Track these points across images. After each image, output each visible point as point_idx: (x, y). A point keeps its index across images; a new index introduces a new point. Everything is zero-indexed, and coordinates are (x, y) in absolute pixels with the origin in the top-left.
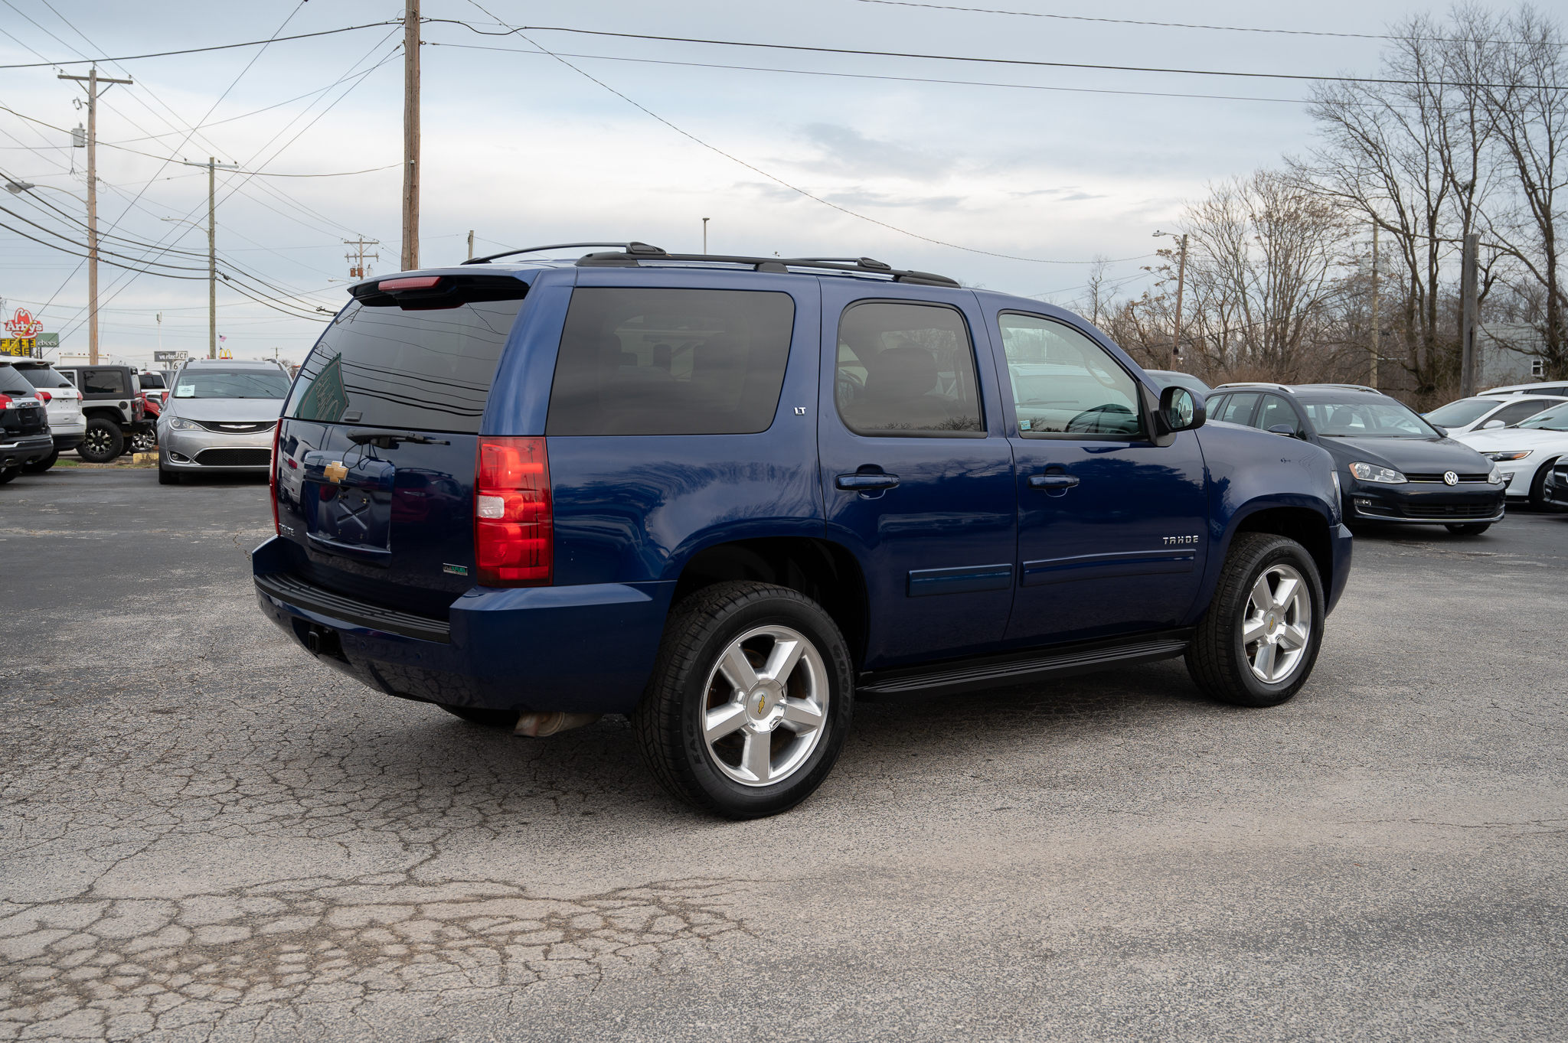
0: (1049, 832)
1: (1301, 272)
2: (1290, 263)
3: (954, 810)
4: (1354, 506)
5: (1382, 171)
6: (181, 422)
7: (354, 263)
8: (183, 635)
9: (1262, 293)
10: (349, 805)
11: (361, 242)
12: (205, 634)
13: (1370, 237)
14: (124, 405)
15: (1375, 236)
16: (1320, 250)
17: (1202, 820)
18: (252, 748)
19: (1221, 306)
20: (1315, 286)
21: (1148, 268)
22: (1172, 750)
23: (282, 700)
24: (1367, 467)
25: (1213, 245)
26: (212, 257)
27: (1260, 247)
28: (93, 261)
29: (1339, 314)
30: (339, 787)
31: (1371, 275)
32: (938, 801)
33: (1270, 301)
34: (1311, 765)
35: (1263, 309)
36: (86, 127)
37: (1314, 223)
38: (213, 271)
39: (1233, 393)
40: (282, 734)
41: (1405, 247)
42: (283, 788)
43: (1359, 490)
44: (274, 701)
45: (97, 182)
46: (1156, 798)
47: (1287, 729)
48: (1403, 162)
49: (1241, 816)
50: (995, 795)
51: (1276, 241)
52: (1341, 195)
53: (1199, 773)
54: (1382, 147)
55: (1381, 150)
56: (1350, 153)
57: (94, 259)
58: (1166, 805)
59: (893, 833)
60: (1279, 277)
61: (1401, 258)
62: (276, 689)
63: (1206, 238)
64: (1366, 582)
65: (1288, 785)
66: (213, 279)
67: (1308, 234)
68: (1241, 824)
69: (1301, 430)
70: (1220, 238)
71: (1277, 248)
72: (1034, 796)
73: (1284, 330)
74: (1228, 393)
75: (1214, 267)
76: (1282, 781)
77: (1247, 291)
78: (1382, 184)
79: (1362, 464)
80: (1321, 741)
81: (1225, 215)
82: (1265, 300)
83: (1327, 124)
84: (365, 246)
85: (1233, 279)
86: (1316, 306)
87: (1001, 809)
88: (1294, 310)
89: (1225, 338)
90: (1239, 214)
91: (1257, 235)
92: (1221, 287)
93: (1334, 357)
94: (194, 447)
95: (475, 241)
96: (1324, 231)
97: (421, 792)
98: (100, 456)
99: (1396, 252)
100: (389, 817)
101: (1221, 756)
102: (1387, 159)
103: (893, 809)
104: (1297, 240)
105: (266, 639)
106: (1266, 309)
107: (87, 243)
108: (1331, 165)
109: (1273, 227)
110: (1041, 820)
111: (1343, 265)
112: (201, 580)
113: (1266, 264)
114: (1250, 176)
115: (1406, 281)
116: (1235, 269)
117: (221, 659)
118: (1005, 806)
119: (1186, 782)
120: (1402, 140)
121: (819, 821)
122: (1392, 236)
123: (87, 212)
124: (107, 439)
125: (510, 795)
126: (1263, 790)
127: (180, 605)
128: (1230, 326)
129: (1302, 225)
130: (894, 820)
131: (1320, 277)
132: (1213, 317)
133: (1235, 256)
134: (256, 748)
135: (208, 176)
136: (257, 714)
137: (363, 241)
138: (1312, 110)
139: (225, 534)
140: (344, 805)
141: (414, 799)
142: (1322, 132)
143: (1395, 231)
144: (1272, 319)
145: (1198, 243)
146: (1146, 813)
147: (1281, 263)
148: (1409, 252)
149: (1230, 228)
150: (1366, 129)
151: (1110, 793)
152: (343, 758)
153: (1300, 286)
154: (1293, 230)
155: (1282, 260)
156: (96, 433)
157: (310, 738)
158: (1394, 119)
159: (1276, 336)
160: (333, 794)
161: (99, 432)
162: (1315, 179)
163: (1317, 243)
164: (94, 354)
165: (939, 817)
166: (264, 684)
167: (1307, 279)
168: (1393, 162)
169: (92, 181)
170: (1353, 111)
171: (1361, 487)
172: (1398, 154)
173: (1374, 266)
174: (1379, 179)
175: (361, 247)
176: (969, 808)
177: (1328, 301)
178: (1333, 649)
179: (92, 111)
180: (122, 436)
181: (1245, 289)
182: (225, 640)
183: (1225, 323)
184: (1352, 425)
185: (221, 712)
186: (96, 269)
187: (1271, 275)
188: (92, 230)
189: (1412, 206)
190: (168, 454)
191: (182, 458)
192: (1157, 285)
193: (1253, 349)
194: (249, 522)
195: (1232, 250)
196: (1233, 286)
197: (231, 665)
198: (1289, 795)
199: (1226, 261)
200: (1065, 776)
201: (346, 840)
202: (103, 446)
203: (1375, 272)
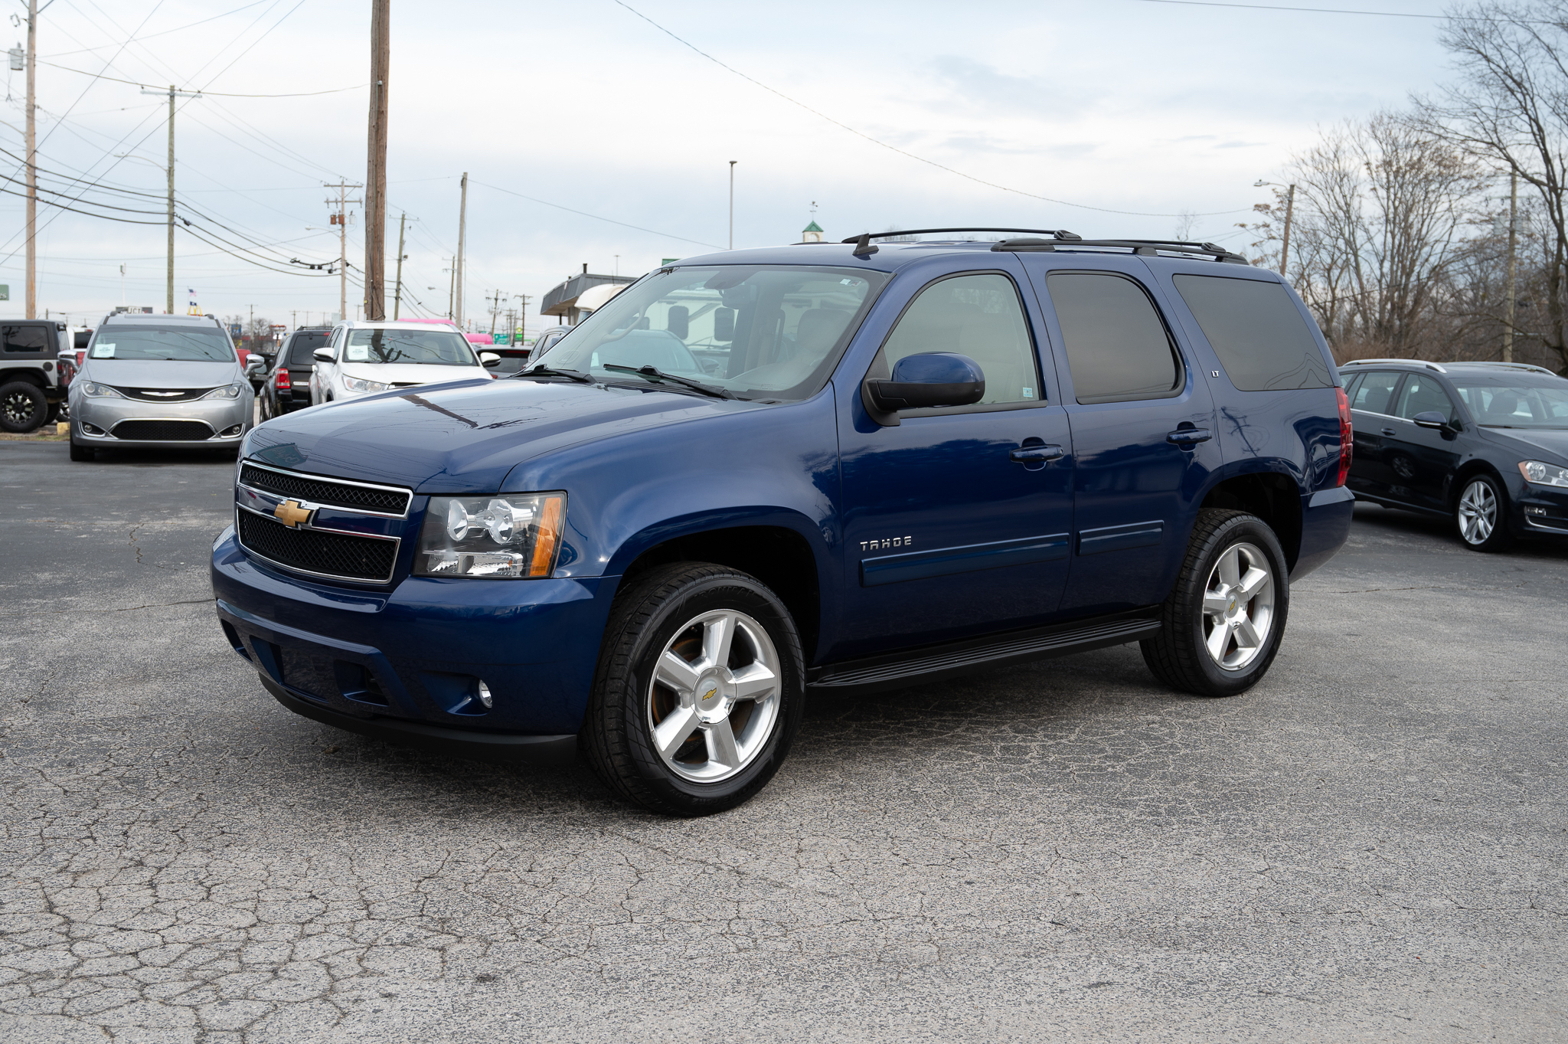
0: (1172, 1031)
1: (1424, 231)
2: (1411, 219)
3: (1028, 985)
4: (1523, 516)
5: (1527, 114)
6: (97, 388)
7: (335, 210)
8: (13, 667)
9: (1377, 254)
10: (141, 955)
11: (342, 185)
12: (42, 667)
13: (1506, 191)
14: (49, 367)
15: (1513, 191)
16: (1446, 205)
17: (1402, 1013)
18: (39, 849)
19: (1329, 270)
20: (1439, 248)
21: (1243, 226)
22: (1340, 882)
23: (107, 770)
24: (1541, 467)
25: (1321, 199)
26: (171, 200)
27: (1376, 200)
28: (31, 201)
29: (1461, 282)
30: (138, 923)
31: (1507, 235)
32: (1004, 967)
33: (1387, 265)
34: (1546, 915)
35: (1378, 273)
36: (25, 47)
37: (1440, 174)
38: (172, 215)
39: (1366, 372)
40: (88, 826)
41: (1551, 204)
42: (59, 920)
43: (1531, 496)
44: (97, 770)
45: (37, 110)
46: (1327, 969)
47: (1498, 848)
48: (1551, 103)
49: (1461, 1008)
50: (1088, 957)
51: (1395, 195)
52: (1477, 141)
53: (1384, 925)
54: (1527, 85)
55: (1526, 89)
56: (1487, 91)
57: (33, 199)
58: (1345, 984)
59: (936, 1027)
60: (1398, 237)
61: (1545, 216)
62: (104, 752)
63: (1313, 191)
64: (1554, 619)
65: (1520, 948)
66: (171, 224)
67: (1433, 187)
68: (1464, 1023)
69: (1455, 418)
70: (1329, 192)
71: (1397, 203)
72: (1146, 962)
73: (1403, 298)
74: (1360, 372)
75: (1321, 224)
76: (1509, 941)
77: (1359, 253)
78: (1527, 128)
79: (1535, 463)
80: (1552, 872)
81: (1336, 164)
82: (1381, 263)
83: (1462, 56)
84: (347, 189)
85: (1344, 239)
86: (1438, 273)
87: (1098, 985)
88: (1413, 278)
89: (1332, 307)
90: (1352, 164)
91: (1372, 187)
92: (1329, 248)
93: (1460, 332)
94: (111, 418)
95: (469, 184)
96: (1452, 184)
97: (253, 931)
98: (21, 425)
99: (1538, 209)
100: (193, 979)
101: (1412, 895)
102: (1532, 99)
103: (937, 981)
104: (1420, 193)
105: (119, 674)
106: (1382, 275)
107: (24, 180)
108: (1466, 106)
109: (1392, 178)
110: (1160, 1009)
111: (1475, 223)
112: (69, 587)
113: (1383, 220)
114: (1365, 118)
115: (1550, 243)
116: (1347, 228)
117: (49, 705)
118: (1104, 980)
119: (1368, 940)
120: (1550, 77)
121: (826, 1001)
122: (1534, 190)
123: (25, 145)
124: (29, 405)
125: (379, 942)
126: (1484, 958)
127: (26, 623)
128: (1338, 293)
129: (1426, 176)
130: (938, 1001)
131: (1446, 238)
132: (1319, 284)
133: (1347, 212)
134: (44, 849)
135: (167, 107)
136: (66, 792)
137: (345, 184)
138: (1446, 41)
139: (123, 526)
140: (135, 954)
141: (238, 945)
142: (1457, 65)
143: (1538, 183)
144: (1388, 286)
145: (1303, 196)
146: (1316, 998)
147: (1400, 221)
148: (1555, 208)
149: (1341, 180)
150: (1510, 63)
151: (1258, 959)
152: (160, 869)
153: (1422, 247)
154: (1416, 181)
155: (1402, 217)
156: (16, 398)
157: (125, 833)
158: (1543, 52)
159: (1393, 305)
160: (124, 934)
161: (20, 397)
162: (1443, 122)
163: (1444, 198)
164: (31, 307)
165: (1006, 997)
166: (92, 744)
167: (1431, 239)
168: (1539, 103)
169: (31, 109)
170: (1495, 42)
171: (1534, 492)
172: (1545, 94)
173: (1511, 224)
174: (1523, 123)
175: (343, 191)
176: (1050, 982)
177: (1450, 268)
178: (1534, 718)
179: (31, 29)
180: (46, 402)
181: (1357, 250)
182: (65, 676)
183: (1333, 290)
184: (1516, 413)
185: (18, 788)
186: (34, 209)
187: (1389, 235)
188: (30, 166)
189: (1560, 155)
190: (80, 425)
191: (96, 430)
192: (1254, 245)
193: (1365, 319)
194: (158, 510)
195: (1342, 203)
196: (1343, 247)
197: (59, 714)
198: (1525, 967)
199: (1336, 218)
200: (1188, 926)
201: (116, 1023)
202: (23, 414)
203: (1512, 233)
